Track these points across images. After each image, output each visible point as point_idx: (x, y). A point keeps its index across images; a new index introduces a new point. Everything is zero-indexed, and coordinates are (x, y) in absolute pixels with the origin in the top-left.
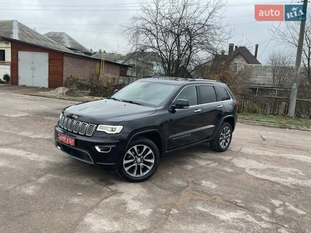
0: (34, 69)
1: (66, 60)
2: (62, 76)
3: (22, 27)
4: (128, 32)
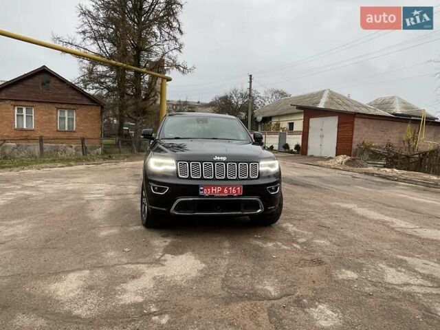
0: (323, 136)
1: (358, 122)
2: (352, 143)
3: (332, 96)
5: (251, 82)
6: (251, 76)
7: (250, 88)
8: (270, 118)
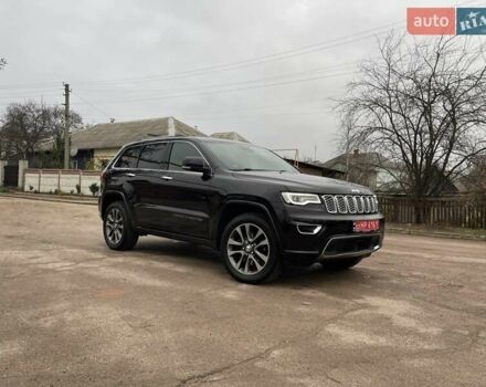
4: (340, 108)
5: (67, 96)
6: (67, 86)
7: (67, 104)
8: (92, 151)
